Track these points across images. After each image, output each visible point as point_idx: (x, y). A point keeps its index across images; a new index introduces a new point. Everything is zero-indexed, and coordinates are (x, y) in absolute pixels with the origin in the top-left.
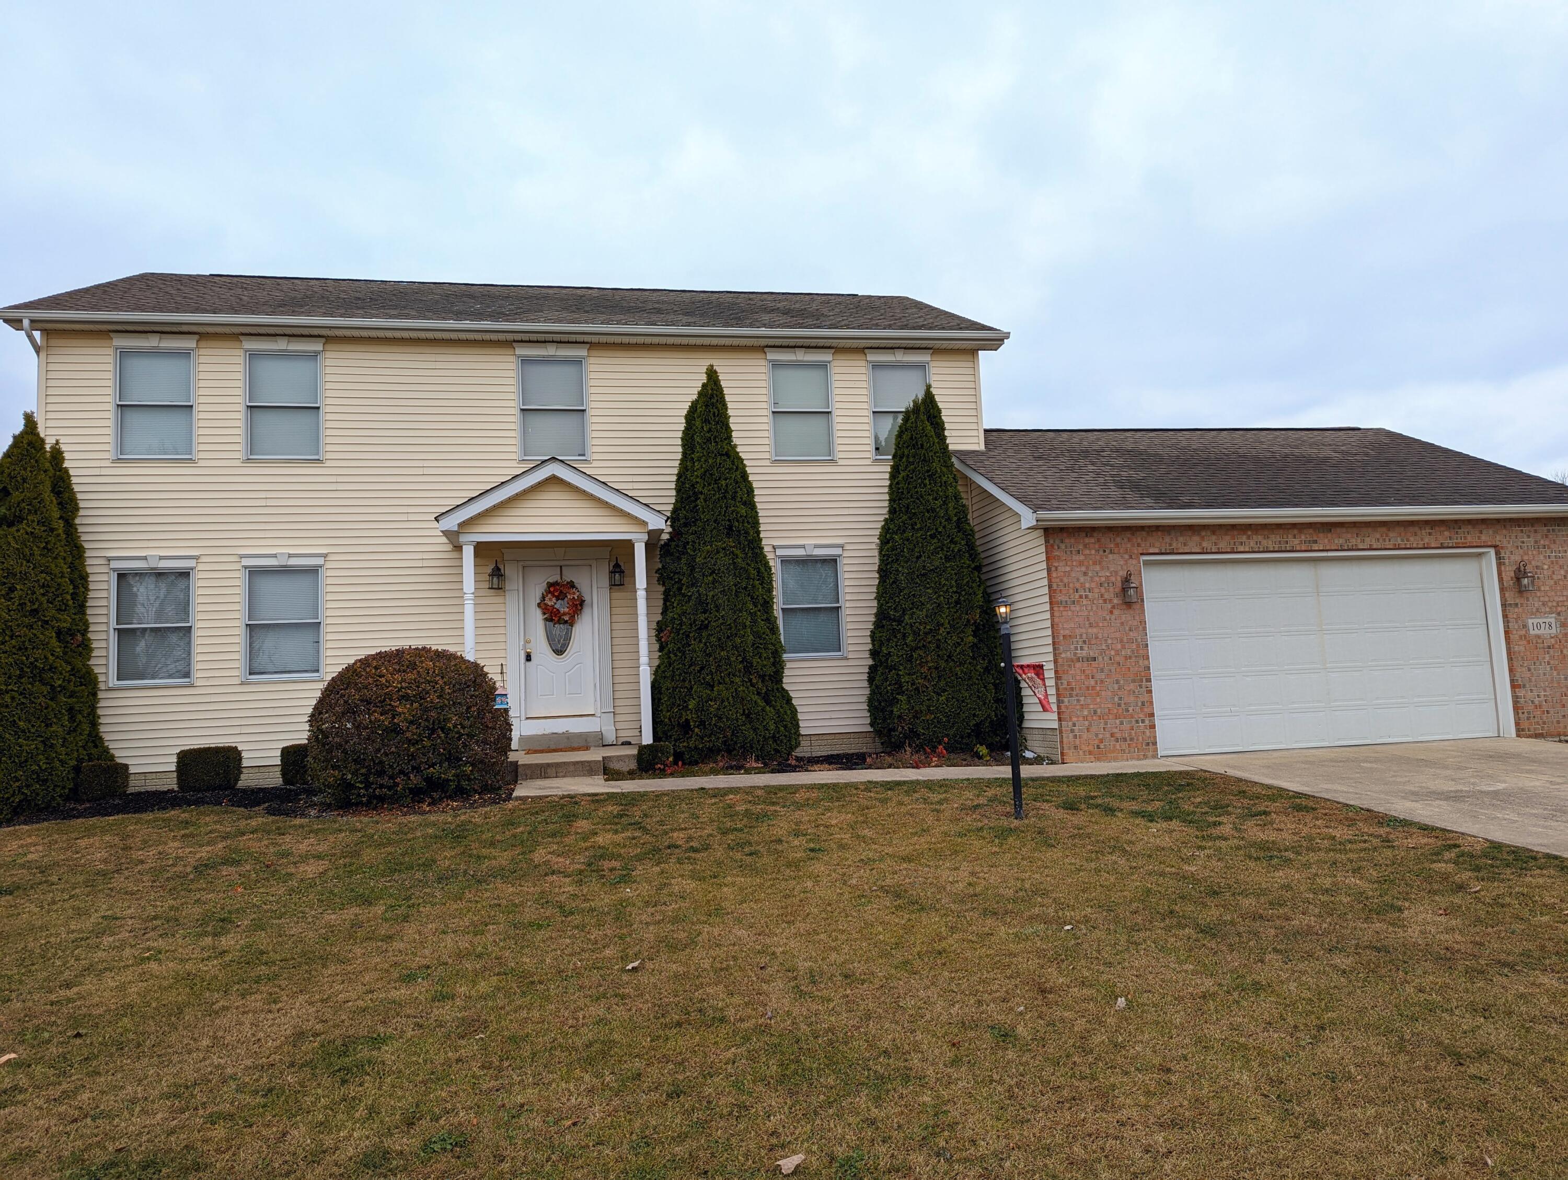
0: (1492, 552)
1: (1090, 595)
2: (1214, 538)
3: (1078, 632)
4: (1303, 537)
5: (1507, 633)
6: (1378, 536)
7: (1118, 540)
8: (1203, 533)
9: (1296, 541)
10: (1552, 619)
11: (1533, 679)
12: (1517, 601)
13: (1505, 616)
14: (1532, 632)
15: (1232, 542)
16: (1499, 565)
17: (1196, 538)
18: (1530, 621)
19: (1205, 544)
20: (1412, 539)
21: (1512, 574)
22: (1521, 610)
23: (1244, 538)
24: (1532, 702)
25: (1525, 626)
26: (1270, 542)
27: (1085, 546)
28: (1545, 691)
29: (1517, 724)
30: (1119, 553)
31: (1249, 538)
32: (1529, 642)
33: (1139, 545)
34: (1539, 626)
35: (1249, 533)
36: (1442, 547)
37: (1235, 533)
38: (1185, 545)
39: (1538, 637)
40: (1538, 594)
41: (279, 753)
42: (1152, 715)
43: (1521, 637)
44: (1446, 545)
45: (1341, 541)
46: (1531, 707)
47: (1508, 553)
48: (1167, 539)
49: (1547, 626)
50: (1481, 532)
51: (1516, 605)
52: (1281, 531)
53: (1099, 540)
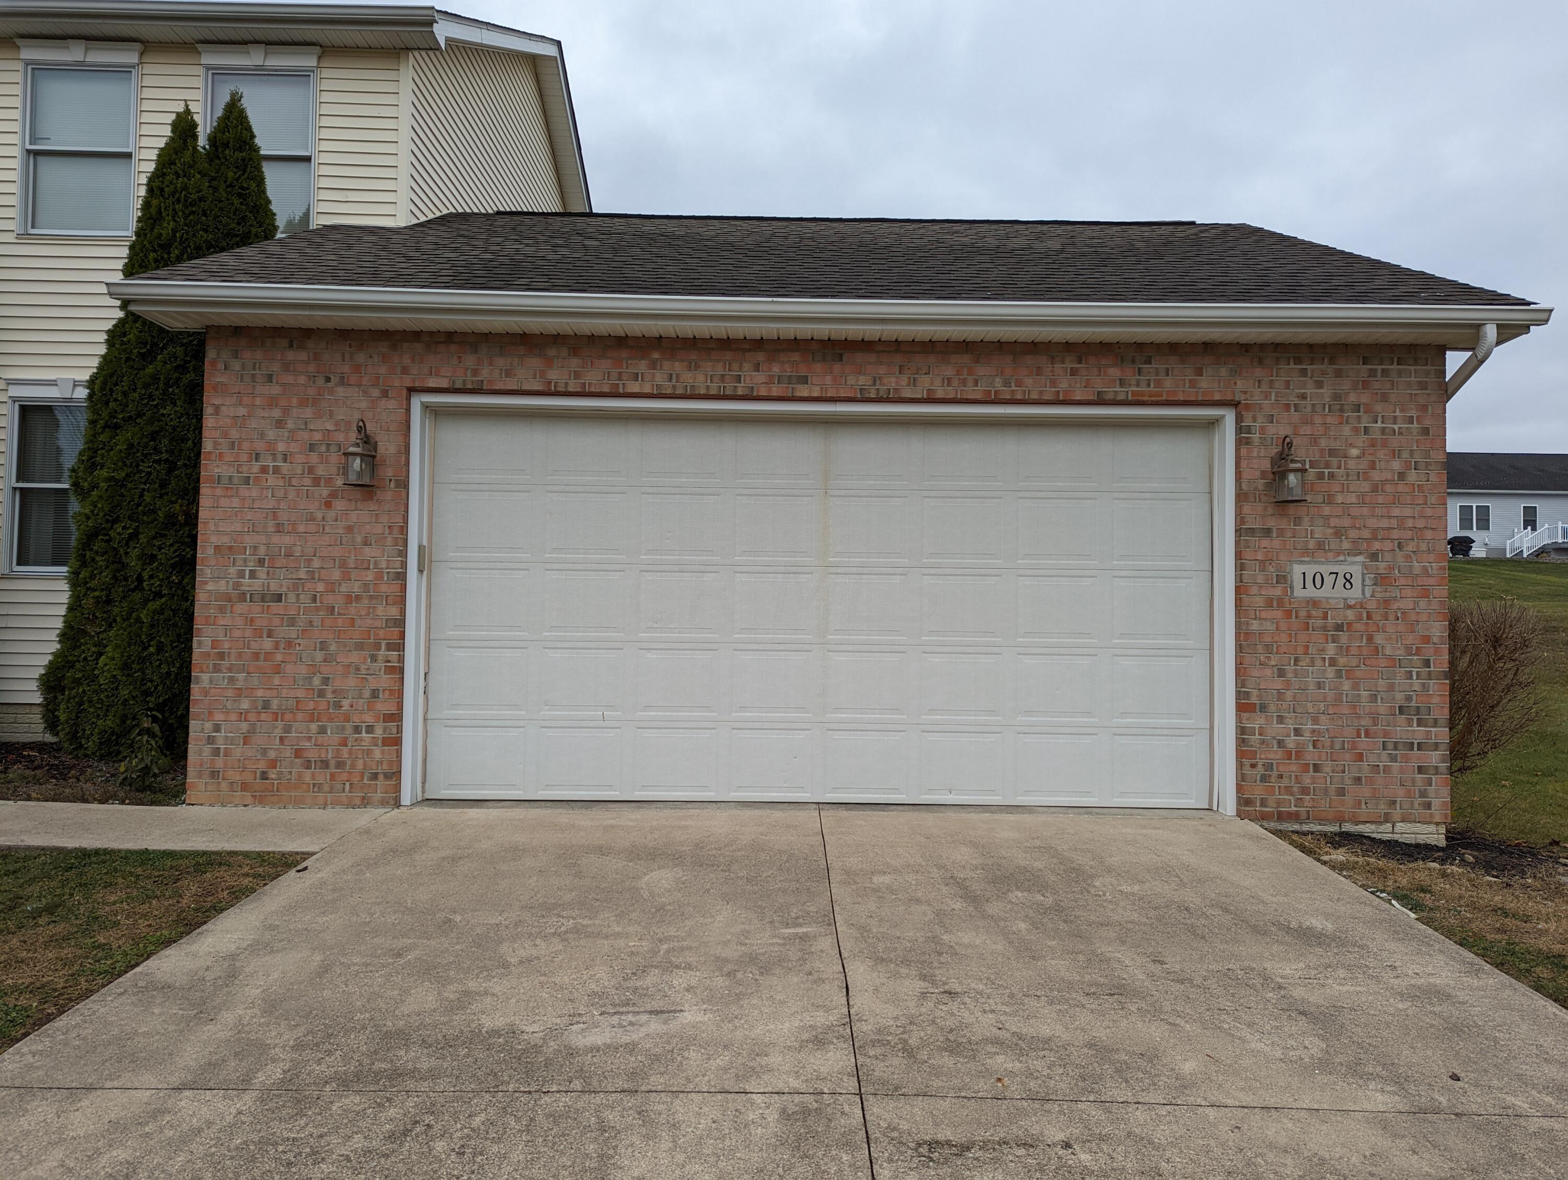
0: (1229, 417)
1: (285, 467)
2: (575, 362)
3: (249, 540)
4: (776, 369)
5: (1238, 591)
6: (949, 371)
7: (361, 358)
8: (552, 352)
9: (760, 377)
10: (1355, 567)
11: (1289, 694)
12: (1271, 523)
13: (1238, 555)
14: (1299, 592)
15: (614, 373)
16: (1241, 442)
17: (535, 362)
18: (1298, 569)
19: (553, 375)
20: (1029, 381)
21: (1266, 465)
22: (1276, 543)
23: (642, 366)
24: (1280, 743)
25: (1282, 579)
26: (701, 378)
27: (286, 367)
28: (1316, 721)
29: (1241, 788)
30: (360, 385)
31: (653, 365)
32: (1288, 614)
33: (405, 371)
34: (1318, 581)
35: (656, 355)
36: (1100, 401)
37: (624, 354)
38: (508, 373)
39: (1314, 603)
40: (1327, 510)
43: (1269, 603)
44: (1110, 396)
45: (863, 380)
46: (1275, 755)
47: (1261, 419)
48: (470, 361)
49: (1340, 580)
50: (1199, 372)
51: (1267, 532)
52: (728, 355)
53: (317, 357)
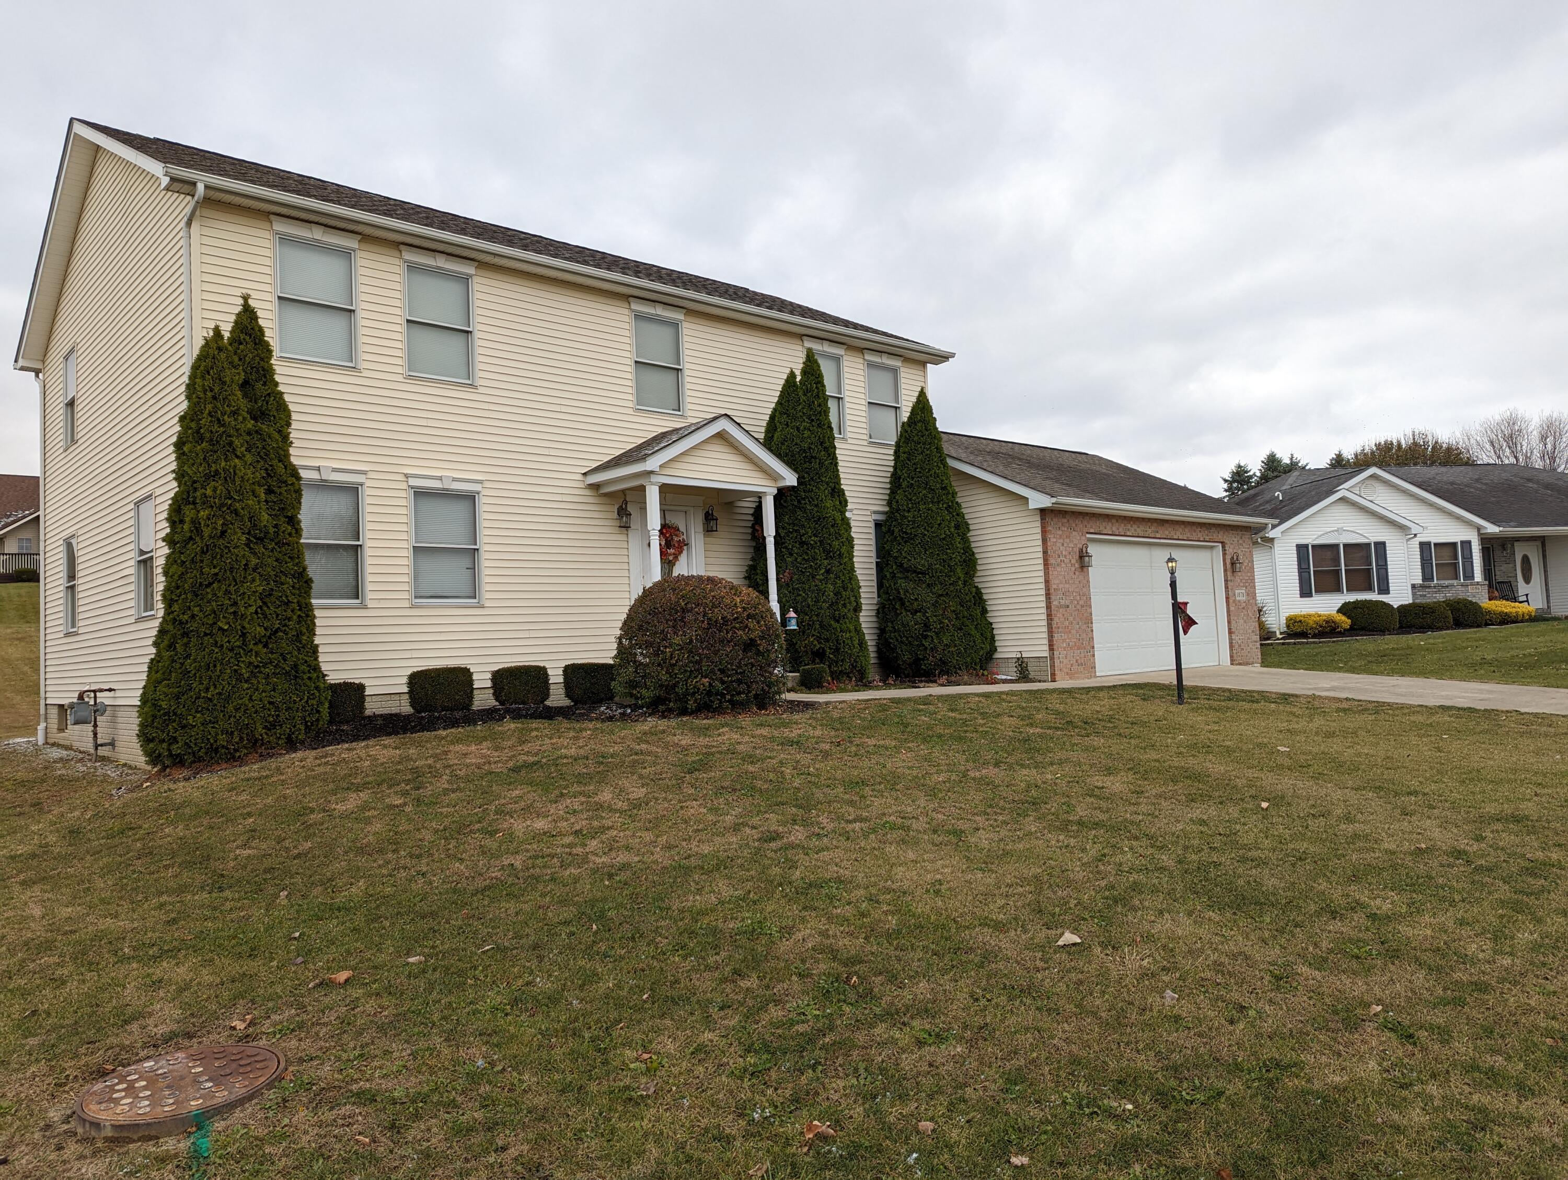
0: (1220, 545)
1: (1065, 560)
2: (1117, 525)
3: (1060, 586)
5: (1227, 598)
7: (1077, 522)
8: (1113, 521)
10: (1244, 591)
11: (1238, 628)
12: (1232, 578)
13: (1227, 588)
14: (1237, 598)
15: (1124, 528)
16: (1224, 554)
17: (1110, 524)
18: (1237, 592)
19: (1114, 529)
20: (1193, 534)
21: (1229, 561)
22: (1233, 584)
23: (1129, 527)
24: (1238, 642)
25: (1235, 594)
26: (1140, 531)
27: (1063, 524)
29: (1231, 657)
30: (1077, 531)
31: (1131, 526)
32: (1236, 605)
33: (1086, 526)
34: (1240, 595)
35: (1131, 523)
36: (1204, 541)
37: (1126, 522)
38: (1105, 528)
39: (1239, 601)
41: (489, 676)
42: (1093, 647)
43: (1233, 601)
44: (1206, 539)
45: (1167, 533)
46: (1237, 646)
47: (1230, 548)
48: (1098, 523)
50: (1215, 532)
51: (1231, 581)
52: (1144, 523)
53: (1068, 521)
